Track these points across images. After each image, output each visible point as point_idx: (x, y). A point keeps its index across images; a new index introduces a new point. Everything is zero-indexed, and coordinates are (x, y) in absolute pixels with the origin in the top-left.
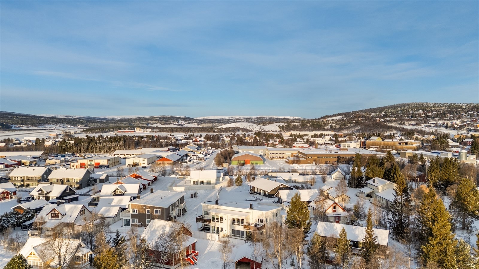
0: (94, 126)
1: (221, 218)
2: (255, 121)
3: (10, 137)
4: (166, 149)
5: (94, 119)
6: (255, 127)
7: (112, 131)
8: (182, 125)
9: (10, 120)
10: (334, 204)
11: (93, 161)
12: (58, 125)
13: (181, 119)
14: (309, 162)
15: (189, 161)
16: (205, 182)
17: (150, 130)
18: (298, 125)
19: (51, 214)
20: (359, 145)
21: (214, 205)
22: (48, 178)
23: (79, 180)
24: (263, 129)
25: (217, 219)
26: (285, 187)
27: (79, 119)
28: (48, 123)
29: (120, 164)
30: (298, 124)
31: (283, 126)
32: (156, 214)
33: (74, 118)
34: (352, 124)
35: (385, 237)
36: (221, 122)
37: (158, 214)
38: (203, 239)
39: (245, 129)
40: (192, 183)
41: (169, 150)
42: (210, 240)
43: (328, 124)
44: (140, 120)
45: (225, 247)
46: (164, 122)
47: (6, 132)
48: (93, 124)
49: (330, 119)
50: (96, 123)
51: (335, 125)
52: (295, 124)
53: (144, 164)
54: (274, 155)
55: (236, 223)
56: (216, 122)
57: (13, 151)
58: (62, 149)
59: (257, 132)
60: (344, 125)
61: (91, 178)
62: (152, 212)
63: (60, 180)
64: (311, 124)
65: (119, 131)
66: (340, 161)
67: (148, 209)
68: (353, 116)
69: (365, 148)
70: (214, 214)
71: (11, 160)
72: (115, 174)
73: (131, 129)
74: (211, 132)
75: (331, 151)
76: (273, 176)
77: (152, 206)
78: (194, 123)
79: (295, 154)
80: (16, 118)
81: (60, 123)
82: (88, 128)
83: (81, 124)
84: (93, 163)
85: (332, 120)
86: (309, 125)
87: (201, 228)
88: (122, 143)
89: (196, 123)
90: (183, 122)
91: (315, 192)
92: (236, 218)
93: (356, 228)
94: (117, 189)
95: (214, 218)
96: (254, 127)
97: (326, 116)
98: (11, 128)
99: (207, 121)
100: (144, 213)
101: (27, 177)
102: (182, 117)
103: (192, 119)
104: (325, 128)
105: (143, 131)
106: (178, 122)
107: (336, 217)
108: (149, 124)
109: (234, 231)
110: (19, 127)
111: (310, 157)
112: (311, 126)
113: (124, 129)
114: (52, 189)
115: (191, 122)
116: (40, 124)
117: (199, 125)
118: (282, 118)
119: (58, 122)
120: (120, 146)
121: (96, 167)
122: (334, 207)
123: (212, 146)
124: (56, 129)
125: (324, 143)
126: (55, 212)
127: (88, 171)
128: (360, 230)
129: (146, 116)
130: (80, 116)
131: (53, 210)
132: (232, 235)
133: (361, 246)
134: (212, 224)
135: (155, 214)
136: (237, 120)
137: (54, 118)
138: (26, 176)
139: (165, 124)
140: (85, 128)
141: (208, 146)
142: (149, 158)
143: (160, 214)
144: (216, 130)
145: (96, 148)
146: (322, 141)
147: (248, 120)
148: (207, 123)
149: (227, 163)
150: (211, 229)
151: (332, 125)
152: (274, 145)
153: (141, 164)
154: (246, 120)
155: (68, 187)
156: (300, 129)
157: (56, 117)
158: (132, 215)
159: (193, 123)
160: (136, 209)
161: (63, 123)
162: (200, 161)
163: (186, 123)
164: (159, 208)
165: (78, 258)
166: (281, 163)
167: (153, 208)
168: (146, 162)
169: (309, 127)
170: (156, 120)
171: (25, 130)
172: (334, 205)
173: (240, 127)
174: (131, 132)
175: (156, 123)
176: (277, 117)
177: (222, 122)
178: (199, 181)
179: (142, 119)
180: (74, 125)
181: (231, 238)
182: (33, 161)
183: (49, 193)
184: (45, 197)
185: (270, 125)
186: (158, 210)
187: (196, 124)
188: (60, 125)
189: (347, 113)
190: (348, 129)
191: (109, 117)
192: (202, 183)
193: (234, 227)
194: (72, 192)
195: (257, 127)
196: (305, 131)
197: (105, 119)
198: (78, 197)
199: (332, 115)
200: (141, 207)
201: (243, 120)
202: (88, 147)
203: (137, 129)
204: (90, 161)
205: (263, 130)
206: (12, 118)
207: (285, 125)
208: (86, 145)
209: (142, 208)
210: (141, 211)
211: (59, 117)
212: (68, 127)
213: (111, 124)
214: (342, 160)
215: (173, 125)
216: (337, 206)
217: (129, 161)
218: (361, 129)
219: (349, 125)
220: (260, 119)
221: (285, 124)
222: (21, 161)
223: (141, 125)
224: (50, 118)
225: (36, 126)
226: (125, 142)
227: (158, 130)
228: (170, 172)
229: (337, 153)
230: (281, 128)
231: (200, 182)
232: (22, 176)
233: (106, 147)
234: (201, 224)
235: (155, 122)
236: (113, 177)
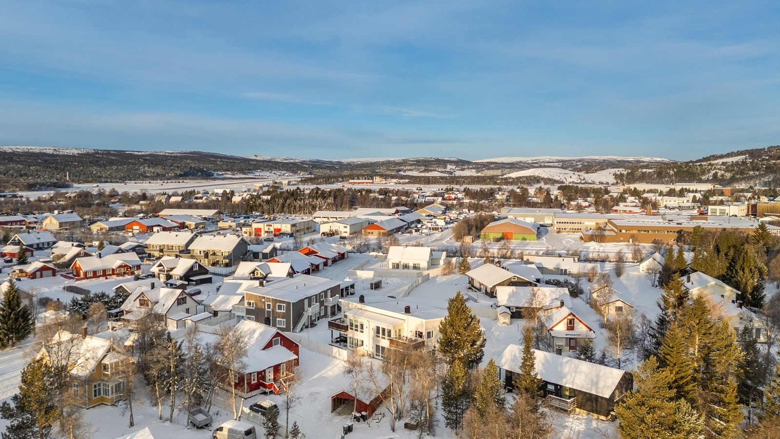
0: (321, 174)
1: (362, 326)
2: (577, 165)
3: (196, 190)
4: (393, 210)
5: (324, 163)
6: (569, 175)
7: (341, 182)
8: (451, 173)
9: (212, 164)
10: (569, 315)
11: (271, 226)
12: (273, 172)
13: (450, 162)
14: (622, 239)
15: (416, 231)
16: (411, 265)
17: (395, 180)
18: (649, 173)
19: (140, 300)
20: (746, 211)
21: (356, 304)
22: (188, 248)
23: (229, 252)
24: (584, 179)
25: (357, 326)
26: (521, 281)
27: (303, 163)
28: (260, 169)
29: (314, 231)
30: (651, 171)
31: (622, 175)
32: (280, 311)
33: (297, 161)
34: (758, 170)
35: (613, 384)
36: (516, 168)
37: (282, 311)
38: (329, 356)
39: (550, 180)
40: (391, 266)
41: (397, 212)
42: (336, 358)
43: (709, 171)
44: (388, 164)
46: (423, 168)
47: (203, 181)
48: (321, 171)
49: (720, 161)
50: (325, 168)
51: (723, 172)
52: (644, 170)
53: (346, 232)
54: (562, 226)
55: (381, 335)
56: (508, 168)
57: (184, 208)
59: (571, 184)
60: (742, 173)
61: (249, 251)
62: (274, 307)
63: (204, 252)
64: (675, 170)
65: (351, 181)
66: (683, 239)
67: (269, 303)
68: (767, 156)
69: (755, 215)
70: (352, 318)
71: (172, 221)
72: (292, 247)
73: (369, 179)
74: (489, 184)
75: (672, 221)
76: (530, 261)
77: (273, 298)
78: (471, 169)
79: (602, 224)
80: (220, 162)
81: (276, 168)
82: (313, 176)
83: (304, 171)
84: (272, 229)
85: (723, 164)
86: (672, 172)
87: (337, 338)
88: (330, 200)
89: (474, 168)
90: (454, 167)
91: (562, 292)
92: (381, 326)
93: (567, 362)
95: (352, 325)
96: (567, 177)
97: (713, 156)
98: (213, 175)
99: (492, 166)
100: (262, 309)
101: (168, 246)
102: (452, 159)
103: (469, 163)
104: (703, 178)
105: (384, 182)
106: (446, 167)
107: (570, 339)
108: (400, 171)
109: (377, 347)
110: (222, 174)
111: (624, 231)
112: (676, 174)
113: (358, 179)
114: (177, 264)
115: (466, 167)
116: (249, 170)
117: (478, 172)
118: (629, 159)
119: (273, 168)
120: (329, 204)
121: (275, 235)
122: (571, 322)
123: (471, 207)
124: (269, 178)
125: (677, 206)
126: (143, 297)
127: (242, 240)
129: (398, 159)
130: (305, 159)
131: (141, 295)
132: (375, 353)
134: (350, 334)
135: (277, 311)
136: (546, 164)
137: (269, 162)
138: (166, 244)
139: (425, 171)
140: (310, 176)
141: (464, 208)
142: (355, 224)
143: (285, 311)
144: (498, 182)
145: (295, 206)
146: (677, 203)
147: (565, 165)
148: (492, 169)
149: (472, 237)
150: (348, 340)
151: (717, 173)
152: (580, 208)
153: (341, 232)
154: (561, 164)
155: (196, 262)
156: (654, 179)
157: (273, 160)
158: (247, 310)
159: (469, 168)
160: (252, 302)
161: (279, 170)
162: (435, 232)
163: (458, 170)
164: (283, 302)
166: (571, 240)
167: (275, 301)
168: (348, 230)
169: (670, 176)
170: (411, 165)
171: (230, 178)
172: (569, 317)
173: (542, 176)
174: (367, 183)
175: (412, 170)
176: (619, 159)
177: (519, 168)
178: (402, 264)
179: (391, 163)
180: (295, 172)
181: (373, 358)
182: (200, 224)
183: (172, 269)
184: (166, 275)
185: (598, 172)
186: (282, 305)
187: (474, 170)
188: (276, 172)
189: (757, 150)
190: (748, 180)
191: (345, 161)
192: (406, 267)
193: (379, 341)
194: (204, 271)
195: (572, 176)
196: (663, 183)
197: (339, 163)
198: (211, 278)
199: (724, 153)
200: (259, 299)
201: (556, 164)
202: (283, 206)
203: (377, 179)
204: (267, 226)
205: (583, 182)
206: (214, 161)
207: (625, 173)
208: (281, 201)
209: (261, 301)
210: (260, 305)
211: (277, 160)
212: (286, 175)
213: (346, 172)
214: (687, 237)
215: (436, 172)
216: (576, 320)
217: (324, 228)
218: (773, 181)
219: (751, 173)
220: (588, 162)
221: (626, 172)
222: (184, 223)
223: (388, 173)
224: (264, 161)
225: (244, 174)
226: (335, 198)
227: (407, 181)
228: (376, 247)
229: (681, 224)
230: (619, 178)
231: (403, 265)
232: (161, 244)
233: (308, 205)
234: (337, 333)
235: (409, 168)
236: (288, 250)
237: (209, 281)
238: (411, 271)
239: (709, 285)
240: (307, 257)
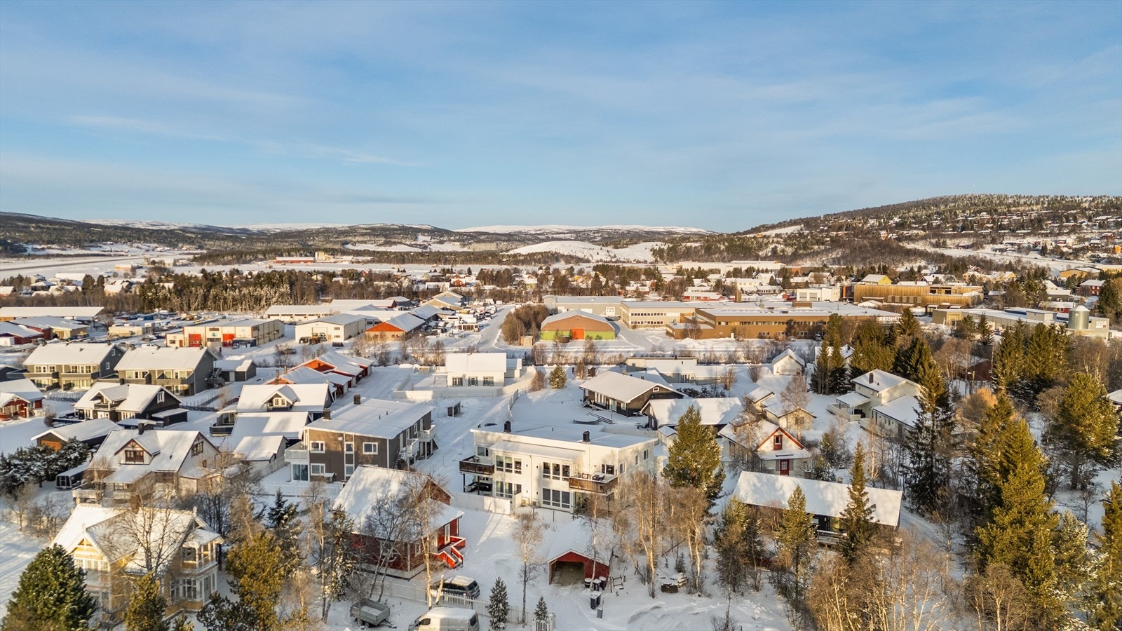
0: (219, 248)
1: (518, 463)
2: (595, 237)
3: (24, 274)
4: (389, 302)
5: (220, 231)
6: (595, 251)
7: (261, 260)
8: (425, 247)
9: (20, 231)
10: (777, 431)
11: (218, 330)
12: (135, 245)
13: (423, 231)
14: (721, 333)
15: (442, 332)
16: (481, 379)
17: (350, 258)
18: (696, 247)
19: (126, 451)
20: (839, 295)
21: (501, 434)
22: (115, 369)
23: (188, 373)
24: (615, 256)
25: (509, 465)
26: (664, 392)
27: (184, 230)
28: (110, 240)
29: (282, 336)
30: (697, 245)
31: (661, 251)
32: (368, 453)
33: (172, 228)
34: (823, 244)
35: (894, 508)
36: (516, 240)
37: (372, 453)
38: (477, 510)
39: (572, 257)
40: (450, 383)
41: (395, 304)
42: (491, 512)
43: (767, 245)
44: (326, 233)
45: (527, 528)
46: (382, 240)
47: (14, 260)
48: (217, 243)
49: (772, 233)
50: (223, 239)
51: (782, 246)
52: (689, 244)
53: (338, 337)
54: (638, 319)
55: (551, 475)
56: (504, 241)
57: (32, 306)
58: (147, 301)
59: (600, 263)
60: (805, 248)
61: (216, 370)
62: (358, 448)
63: (144, 373)
64: (726, 244)
65: (279, 259)
66: (793, 331)
67: (349, 443)
68: (825, 226)
69: (852, 300)
70: (500, 454)
71: (28, 327)
72: (271, 361)
73: (306, 256)
74: (492, 263)
75: (773, 308)
76: (637, 366)
77: (358, 434)
78: (454, 241)
79: (689, 314)
80: (35, 228)
81: (139, 239)
82: (205, 251)
83: (189, 244)
84: (219, 335)
85: (777, 236)
86: (722, 247)
87: (470, 485)
88: (285, 288)
89: (458, 241)
90: (428, 238)
91: (733, 404)
92: (552, 462)
93: (826, 487)
94: (277, 396)
95: (500, 463)
96: (594, 253)
97: (764, 226)
98: (25, 251)
99: (483, 237)
100: (338, 452)
101: (67, 367)
102: (424, 227)
103: (449, 233)
104: (761, 253)
105: (333, 260)
106: (416, 239)
107: (782, 461)
108: (347, 243)
109: (546, 492)
110: (43, 249)
111: (723, 323)
112: (728, 249)
113: (290, 255)
114: (126, 393)
115: (445, 238)
116: (91, 241)
117: (464, 246)
118: (659, 230)
119: (134, 238)
120: (282, 295)
121: (225, 345)
122: (778, 439)
123: (495, 296)
124: (130, 254)
125: (755, 290)
126: (133, 447)
127: (207, 352)
128: (836, 491)
129: (341, 225)
130: (186, 225)
131: (129, 443)
132: (542, 500)
133: (837, 526)
134: (497, 477)
135: (364, 453)
136: (555, 236)
137: (125, 228)
138: (63, 363)
139: (386, 243)
140: (199, 251)
141: (486, 297)
142: (350, 324)
143: (376, 453)
144: (504, 260)
145: (225, 299)
146: (752, 286)
147: (580, 236)
148: (483, 241)
149: (531, 337)
150: (494, 487)
151: (776, 247)
152: (640, 295)
153: (330, 336)
154: (575, 235)
155: (162, 390)
156: (701, 256)
157: (130, 226)
158: (311, 455)
159: (450, 241)
160: (320, 442)
161: (146, 241)
162: (468, 332)
163: (434, 243)
164: (375, 440)
165: (190, 553)
166: (656, 336)
167: (360, 439)
168: (341, 332)
169: (721, 252)
170: (363, 235)
171: (58, 256)
172: (777, 434)
173: (561, 252)
174: (305, 262)
175: (365, 242)
176: (647, 229)
177: (519, 241)
178: (467, 378)
179: (332, 232)
180: (173, 245)
181: (540, 507)
182: (79, 330)
183: (119, 403)
184: (110, 412)
185: (630, 246)
186: (373, 443)
187: (458, 243)
188: (140, 245)
189: (812, 218)
190: (813, 257)
191: (254, 227)
192: (473, 382)
193: (548, 483)
194: (173, 403)
195: (600, 252)
196: (713, 261)
197: (245, 231)
198: (186, 413)
199: (776, 223)
200: (332, 437)
201: (568, 236)
202: (205, 298)
203: (321, 256)
204: (211, 330)
205: (614, 260)
206: (25, 227)
207: (665, 247)
208: (201, 291)
209: (336, 440)
210: (333, 447)
211: (137, 226)
212: (159, 249)
213: (259, 244)
214: (798, 329)
215: (403, 246)
216: (784, 436)
217: (302, 332)
218: (843, 257)
219: (816, 247)
220: (608, 233)
221: (667, 246)
222: (50, 329)
223: (328, 246)
224: (116, 228)
225: (83, 248)
226: (292, 285)
227: (369, 258)
228: (399, 357)
229: (787, 312)
230: (658, 253)
231: (469, 380)
232: (54, 363)
233: (248, 296)
234: (471, 477)
235: (360, 239)
236: (266, 367)
237: (182, 418)
238: (481, 388)
239: (900, 384)
240: (322, 373)
